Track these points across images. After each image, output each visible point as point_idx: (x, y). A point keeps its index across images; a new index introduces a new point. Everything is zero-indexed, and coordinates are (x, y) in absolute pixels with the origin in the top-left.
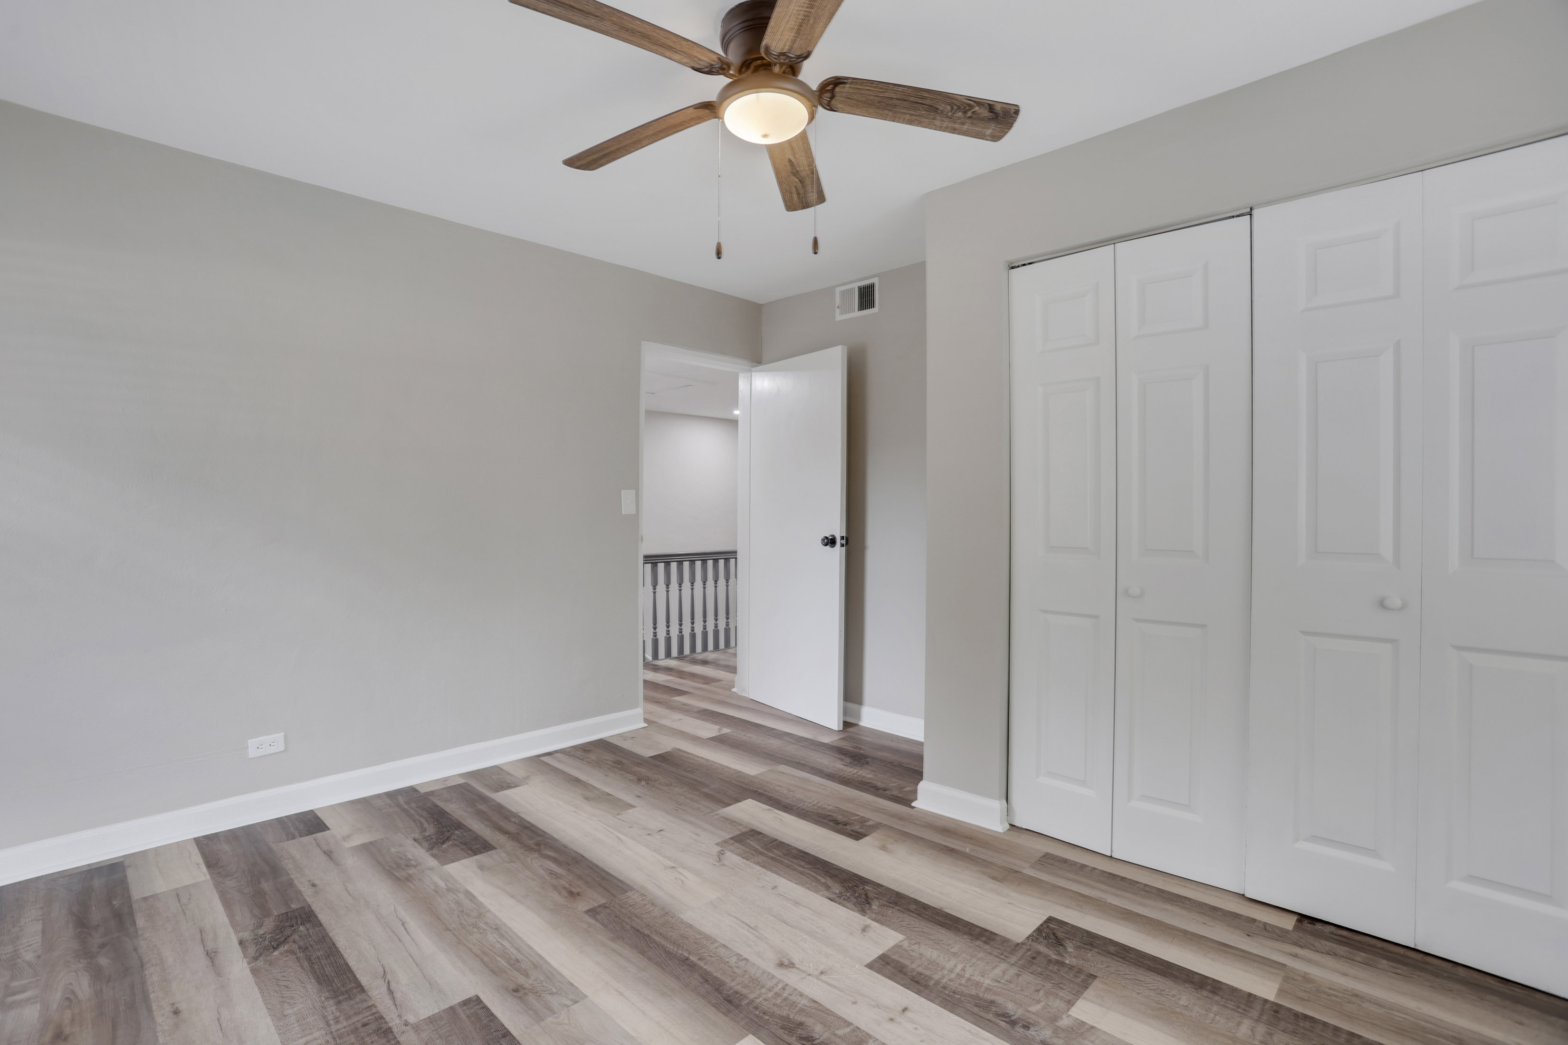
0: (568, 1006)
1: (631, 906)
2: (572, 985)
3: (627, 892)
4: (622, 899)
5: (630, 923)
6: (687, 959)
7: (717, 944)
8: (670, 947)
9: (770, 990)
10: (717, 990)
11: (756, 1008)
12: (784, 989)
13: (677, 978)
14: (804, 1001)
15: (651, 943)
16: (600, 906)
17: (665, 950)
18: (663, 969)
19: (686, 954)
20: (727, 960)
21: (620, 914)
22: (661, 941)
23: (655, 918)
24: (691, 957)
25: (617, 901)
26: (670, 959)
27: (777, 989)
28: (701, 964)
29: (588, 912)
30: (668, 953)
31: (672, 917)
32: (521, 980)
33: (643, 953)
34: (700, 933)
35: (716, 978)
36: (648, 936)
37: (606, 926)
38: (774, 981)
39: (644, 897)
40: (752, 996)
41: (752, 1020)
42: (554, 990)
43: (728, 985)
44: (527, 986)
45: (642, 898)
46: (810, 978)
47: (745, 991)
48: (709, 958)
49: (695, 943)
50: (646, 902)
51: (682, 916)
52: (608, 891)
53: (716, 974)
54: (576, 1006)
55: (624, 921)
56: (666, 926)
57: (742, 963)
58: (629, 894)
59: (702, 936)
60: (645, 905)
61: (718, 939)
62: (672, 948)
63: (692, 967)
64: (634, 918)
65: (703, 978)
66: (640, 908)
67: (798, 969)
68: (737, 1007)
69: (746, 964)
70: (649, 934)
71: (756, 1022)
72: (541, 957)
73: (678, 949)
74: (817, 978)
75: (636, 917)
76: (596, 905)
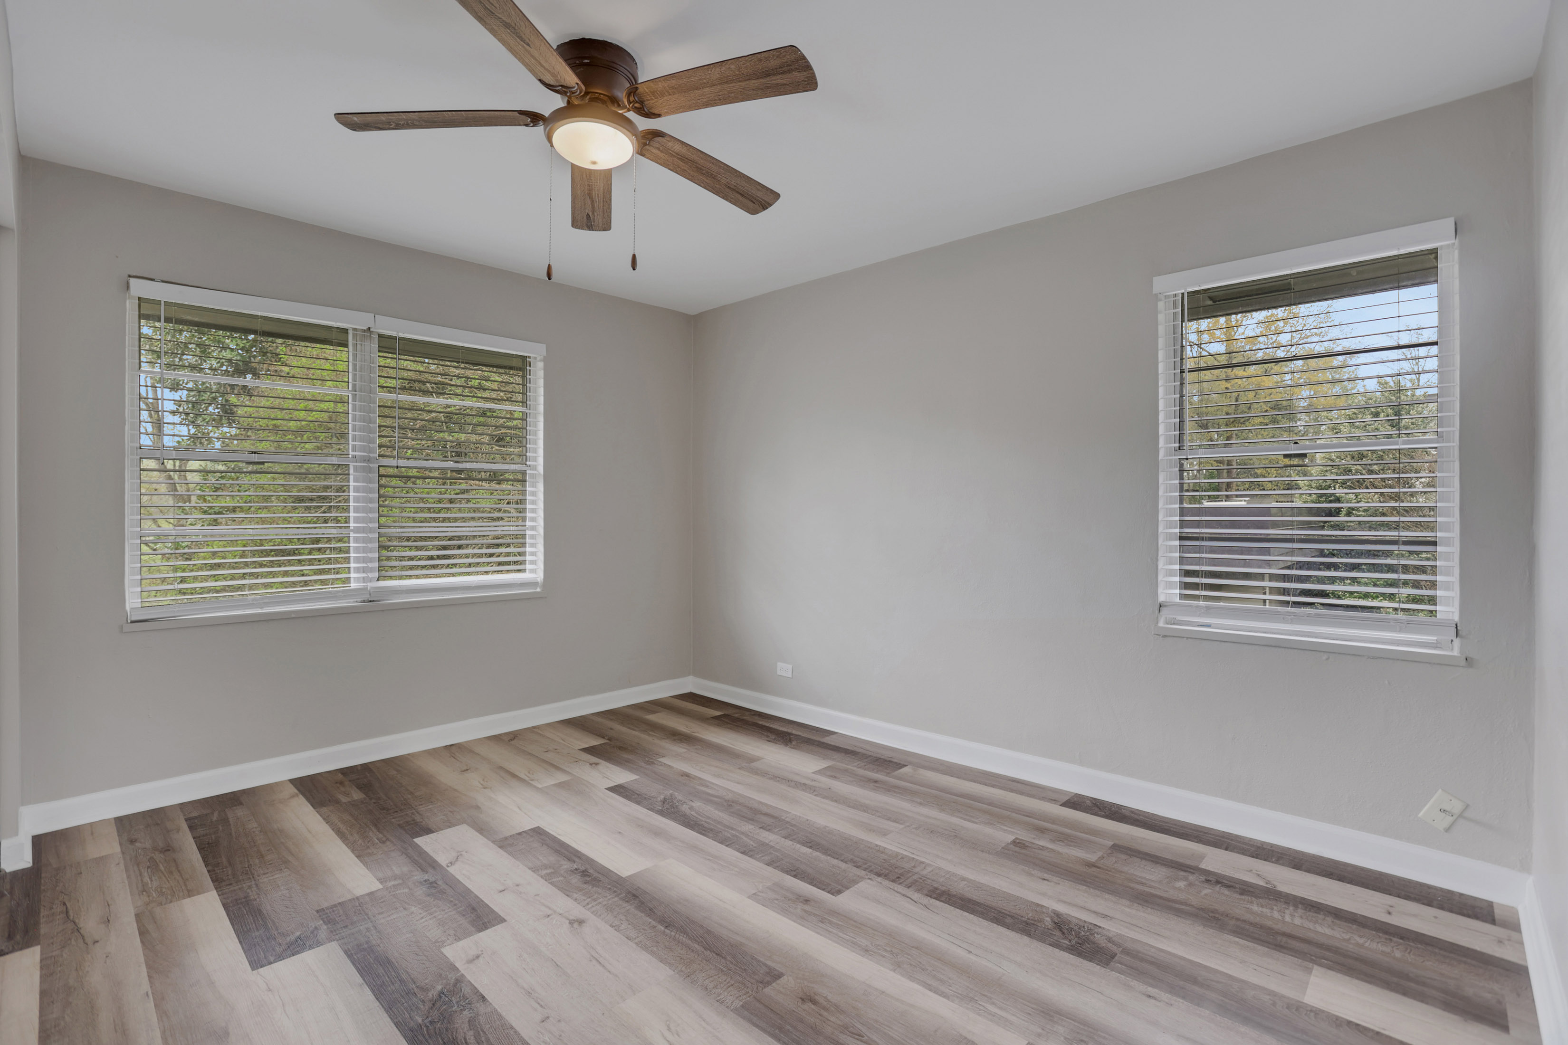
0: (760, 892)
1: (732, 985)
2: (763, 905)
3: (742, 1006)
4: (745, 994)
5: (728, 963)
6: (666, 927)
7: (636, 941)
8: (683, 938)
9: (600, 903)
10: (643, 903)
11: (615, 892)
12: (588, 904)
13: (675, 912)
14: (575, 896)
15: (702, 942)
16: (769, 983)
17: (688, 935)
18: (688, 918)
19: (667, 931)
20: (629, 926)
21: (742, 974)
22: (692, 944)
23: (701, 970)
24: (663, 928)
25: (750, 992)
26: (682, 926)
27: (594, 904)
28: (654, 923)
29: (778, 976)
30: (685, 932)
31: (682, 971)
32: (807, 907)
33: (709, 932)
34: (652, 953)
35: (642, 912)
36: (706, 949)
37: (753, 958)
38: (594, 909)
39: (718, 999)
40: (616, 899)
41: (620, 885)
42: (776, 902)
43: (633, 906)
44: (801, 904)
45: (721, 997)
46: (561, 912)
47: (621, 902)
48: (646, 928)
49: (658, 942)
50: (714, 991)
51: (671, 972)
52: (766, 1006)
53: (642, 914)
54: (754, 892)
55: (735, 965)
56: (688, 960)
57: (617, 923)
58: (738, 1004)
59: (650, 949)
60: (715, 987)
61: (634, 946)
62: (681, 937)
63: (662, 921)
64: (724, 969)
65: (653, 912)
66: (721, 983)
67: (568, 919)
68: (630, 892)
69: (613, 922)
70: (705, 951)
71: (618, 884)
72: (803, 926)
73: (675, 936)
74: (555, 912)
75: (722, 971)
76: (774, 984)
